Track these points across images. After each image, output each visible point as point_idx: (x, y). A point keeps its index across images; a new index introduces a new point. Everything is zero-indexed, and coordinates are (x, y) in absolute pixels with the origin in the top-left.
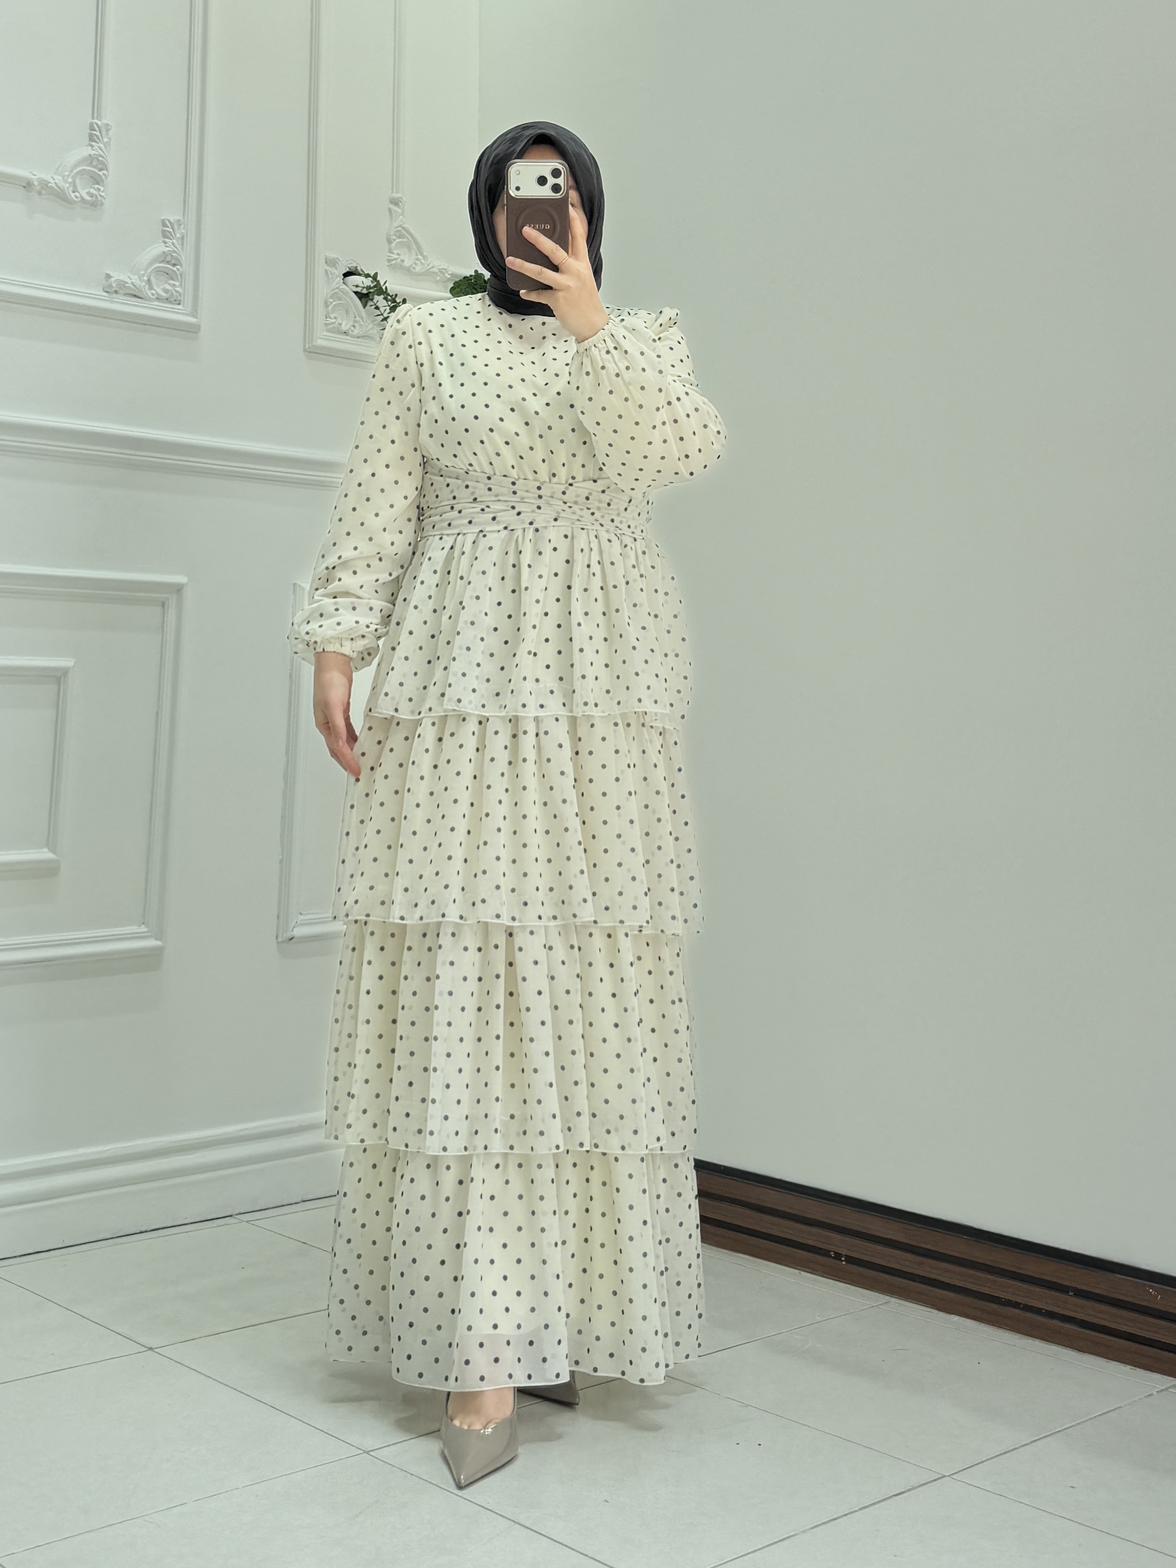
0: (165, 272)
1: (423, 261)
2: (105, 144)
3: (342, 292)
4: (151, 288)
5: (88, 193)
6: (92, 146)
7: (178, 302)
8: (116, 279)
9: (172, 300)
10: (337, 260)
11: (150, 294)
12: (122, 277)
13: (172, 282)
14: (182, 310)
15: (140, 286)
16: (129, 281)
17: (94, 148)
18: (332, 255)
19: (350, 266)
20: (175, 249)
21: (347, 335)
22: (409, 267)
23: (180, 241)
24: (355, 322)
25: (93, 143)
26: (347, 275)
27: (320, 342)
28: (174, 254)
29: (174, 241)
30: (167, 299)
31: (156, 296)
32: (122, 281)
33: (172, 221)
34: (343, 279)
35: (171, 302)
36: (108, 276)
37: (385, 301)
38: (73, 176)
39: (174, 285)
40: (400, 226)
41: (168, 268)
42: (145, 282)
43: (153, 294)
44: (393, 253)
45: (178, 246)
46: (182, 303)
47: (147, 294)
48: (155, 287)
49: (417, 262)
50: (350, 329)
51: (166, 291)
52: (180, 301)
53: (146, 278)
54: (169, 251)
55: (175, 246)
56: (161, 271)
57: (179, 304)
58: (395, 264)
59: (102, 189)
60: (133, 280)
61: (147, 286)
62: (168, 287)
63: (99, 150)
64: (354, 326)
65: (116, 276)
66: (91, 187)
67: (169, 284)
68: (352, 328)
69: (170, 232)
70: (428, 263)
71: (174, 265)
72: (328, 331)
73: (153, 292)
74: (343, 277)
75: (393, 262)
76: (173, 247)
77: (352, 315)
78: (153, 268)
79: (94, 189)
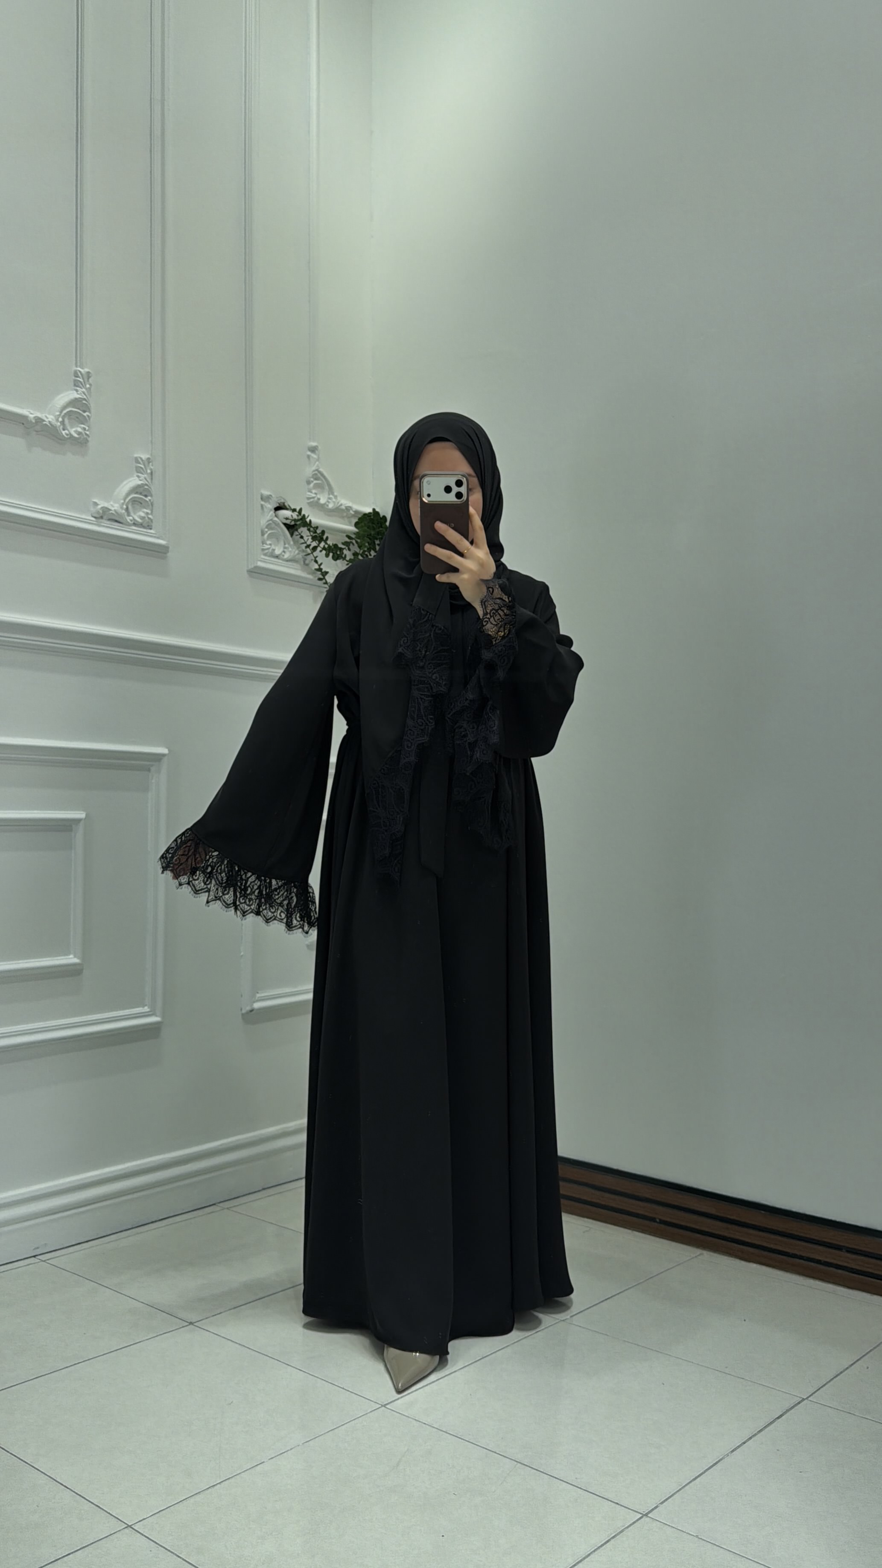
0: (139, 502)
1: (334, 500)
2: (86, 389)
3: (275, 523)
4: (129, 515)
5: (76, 431)
6: (77, 391)
7: (150, 527)
8: (102, 506)
9: (146, 525)
10: (270, 497)
11: (129, 520)
12: (106, 505)
13: (145, 510)
14: (154, 534)
15: (121, 513)
16: (113, 509)
17: (78, 393)
18: (266, 493)
19: (279, 502)
20: (147, 483)
21: (279, 559)
22: (325, 504)
23: (150, 476)
24: (285, 548)
25: (78, 388)
26: (277, 509)
27: (260, 564)
28: (146, 487)
29: (146, 476)
30: (141, 524)
31: (133, 522)
32: (107, 508)
33: (144, 459)
34: (275, 512)
35: (144, 527)
36: (96, 504)
37: (308, 532)
38: (63, 416)
39: (147, 513)
40: (317, 470)
41: (141, 498)
42: (125, 510)
43: (131, 520)
44: (311, 492)
45: (148, 480)
46: (153, 528)
47: (126, 519)
48: (132, 514)
49: (330, 501)
50: (281, 553)
51: (142, 518)
52: (151, 526)
53: (125, 507)
54: (142, 484)
55: (147, 481)
56: (136, 501)
57: (151, 529)
58: (313, 502)
59: (87, 428)
60: (115, 506)
61: (126, 514)
62: (143, 514)
63: (83, 395)
64: (284, 552)
65: (102, 504)
66: (77, 427)
67: (144, 512)
68: (283, 553)
69: (141, 468)
70: (338, 501)
71: (146, 496)
72: (265, 555)
73: (131, 518)
74: (274, 511)
75: (312, 500)
76: (145, 480)
77: (282, 543)
78: (130, 498)
79: (80, 427)
